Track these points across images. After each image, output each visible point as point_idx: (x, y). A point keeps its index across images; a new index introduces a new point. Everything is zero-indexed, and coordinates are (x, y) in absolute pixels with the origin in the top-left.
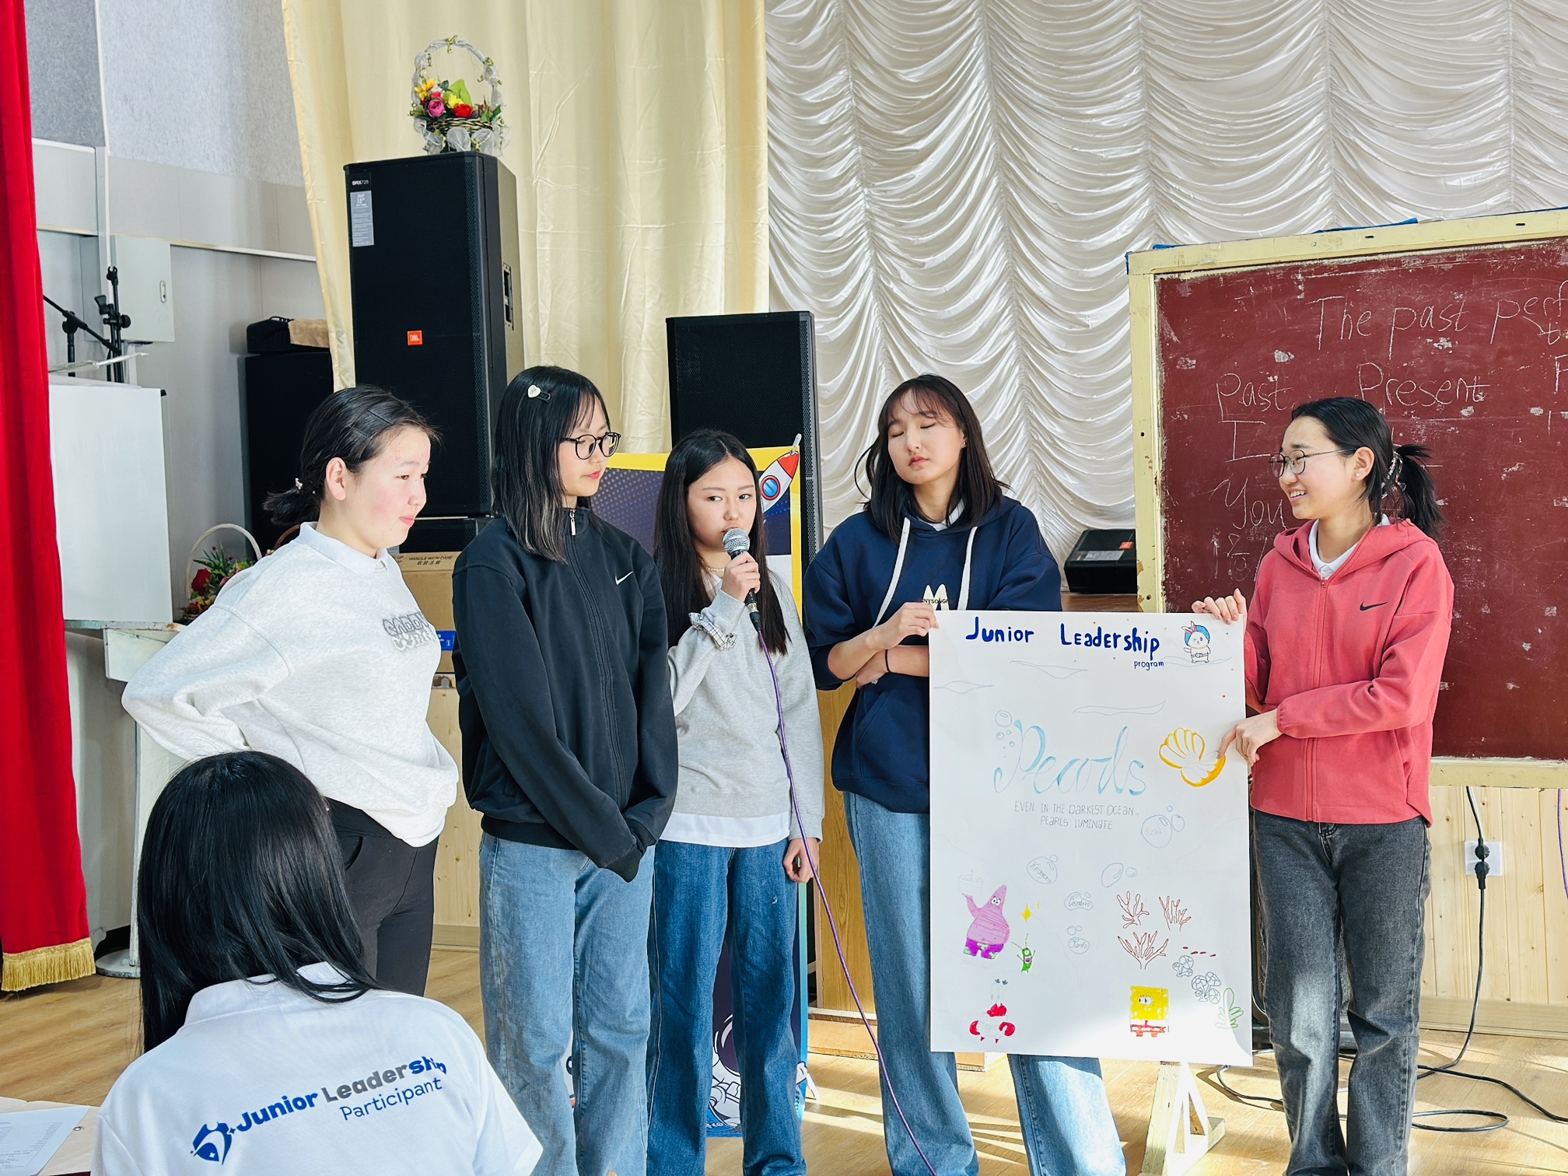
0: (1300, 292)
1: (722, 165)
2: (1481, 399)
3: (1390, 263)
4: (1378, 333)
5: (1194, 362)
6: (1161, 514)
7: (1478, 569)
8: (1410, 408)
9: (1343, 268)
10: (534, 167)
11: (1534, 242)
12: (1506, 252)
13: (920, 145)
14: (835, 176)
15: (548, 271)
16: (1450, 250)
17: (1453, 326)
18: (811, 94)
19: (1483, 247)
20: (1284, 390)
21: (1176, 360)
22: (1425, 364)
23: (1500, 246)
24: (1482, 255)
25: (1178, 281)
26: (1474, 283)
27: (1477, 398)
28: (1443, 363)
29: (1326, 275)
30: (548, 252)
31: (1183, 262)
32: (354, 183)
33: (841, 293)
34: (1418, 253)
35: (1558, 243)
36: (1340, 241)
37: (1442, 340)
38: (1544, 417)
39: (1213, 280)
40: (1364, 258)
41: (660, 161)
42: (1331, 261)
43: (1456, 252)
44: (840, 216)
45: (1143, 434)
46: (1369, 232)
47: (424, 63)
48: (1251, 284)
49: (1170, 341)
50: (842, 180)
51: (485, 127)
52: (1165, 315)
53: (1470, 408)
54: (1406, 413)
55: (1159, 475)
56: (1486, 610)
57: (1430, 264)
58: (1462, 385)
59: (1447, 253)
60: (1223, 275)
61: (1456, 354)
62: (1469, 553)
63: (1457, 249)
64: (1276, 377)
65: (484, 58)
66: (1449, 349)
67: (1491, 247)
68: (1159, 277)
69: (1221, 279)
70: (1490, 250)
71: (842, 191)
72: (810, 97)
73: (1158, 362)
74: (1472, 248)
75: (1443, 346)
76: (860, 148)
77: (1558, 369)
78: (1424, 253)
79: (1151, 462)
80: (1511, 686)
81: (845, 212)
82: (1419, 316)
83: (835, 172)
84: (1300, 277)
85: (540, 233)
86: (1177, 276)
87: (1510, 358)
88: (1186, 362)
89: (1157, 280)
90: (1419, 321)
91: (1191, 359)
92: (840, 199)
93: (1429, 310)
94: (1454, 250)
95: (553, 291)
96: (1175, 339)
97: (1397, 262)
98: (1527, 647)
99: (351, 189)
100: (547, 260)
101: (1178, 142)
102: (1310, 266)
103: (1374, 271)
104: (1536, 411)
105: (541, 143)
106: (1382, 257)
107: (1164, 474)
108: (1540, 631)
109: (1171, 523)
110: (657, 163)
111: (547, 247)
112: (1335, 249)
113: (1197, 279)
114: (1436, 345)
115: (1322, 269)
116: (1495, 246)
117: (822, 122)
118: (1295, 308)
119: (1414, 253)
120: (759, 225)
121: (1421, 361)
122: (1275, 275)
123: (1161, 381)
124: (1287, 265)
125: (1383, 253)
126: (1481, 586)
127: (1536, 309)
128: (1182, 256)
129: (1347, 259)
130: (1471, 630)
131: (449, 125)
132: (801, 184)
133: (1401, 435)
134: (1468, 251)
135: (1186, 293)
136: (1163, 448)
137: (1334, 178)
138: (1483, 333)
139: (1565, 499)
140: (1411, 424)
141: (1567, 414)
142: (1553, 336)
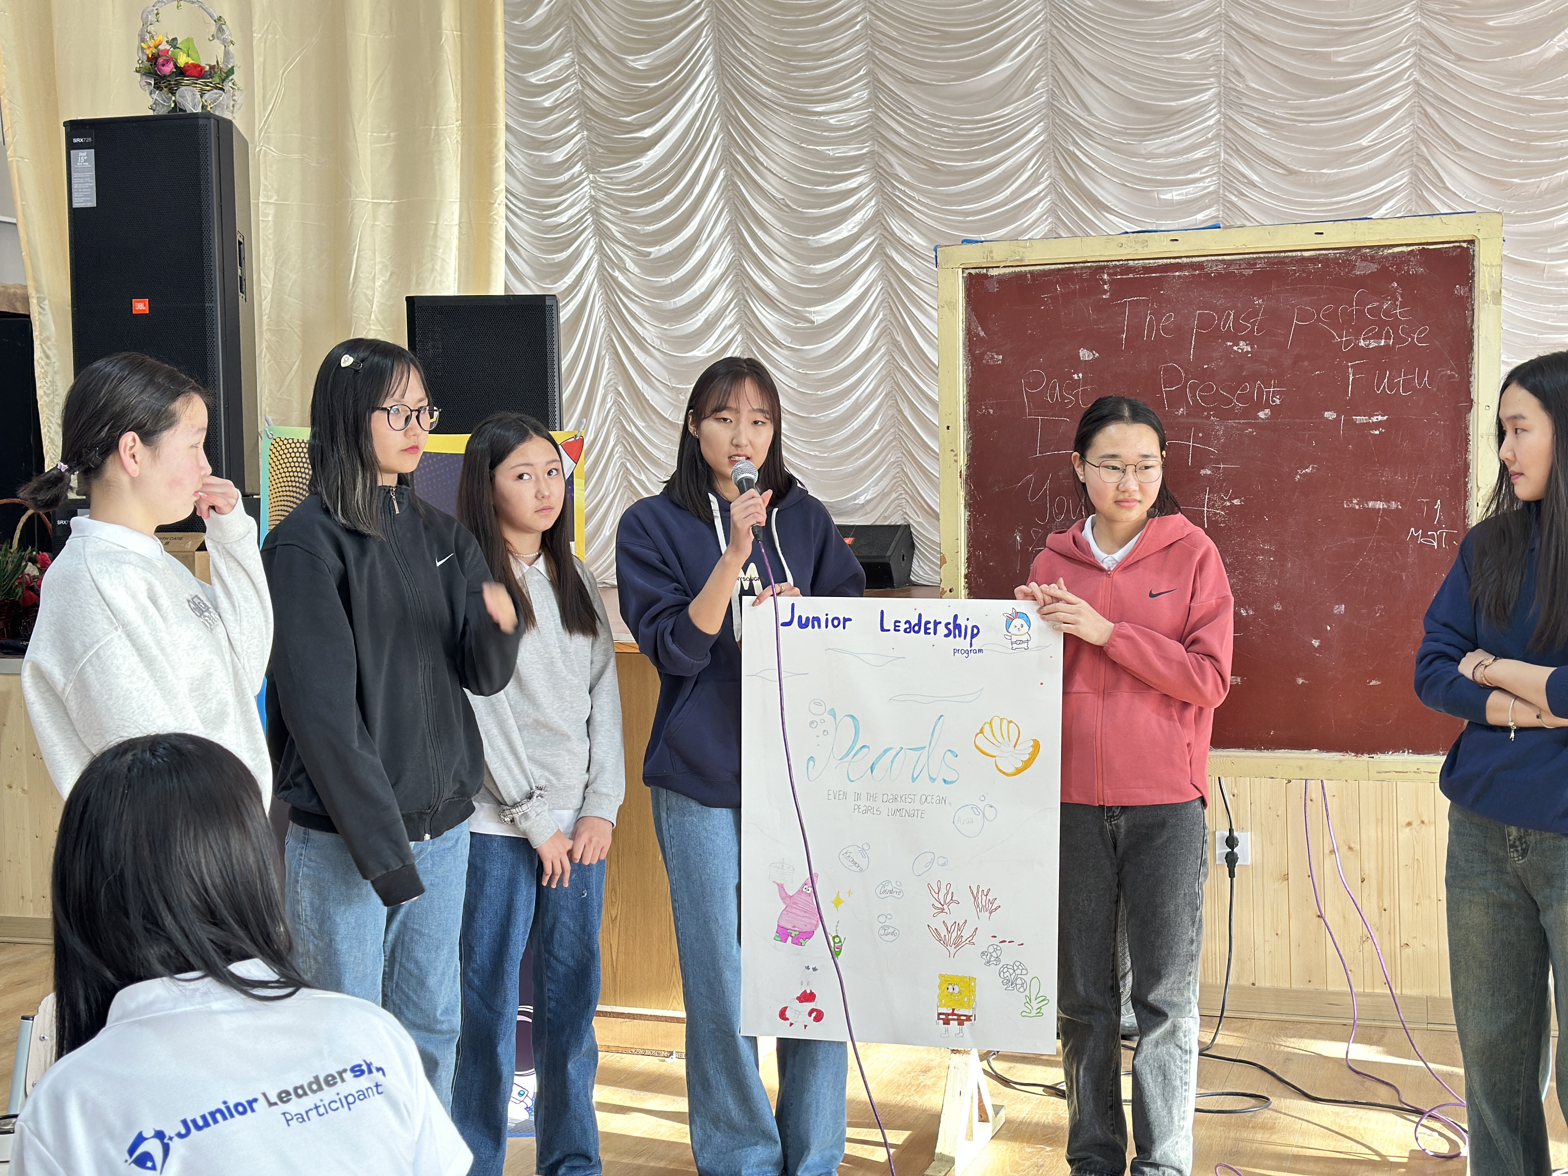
0: (1105, 292)
1: (457, 142)
2: (1278, 402)
3: (1192, 266)
4: (1180, 333)
5: (1001, 357)
6: (965, 508)
7: (1271, 567)
8: (1210, 409)
9: (1147, 269)
10: (257, 134)
11: (1331, 251)
12: (1304, 259)
13: (647, 133)
14: (560, 159)
15: (271, 243)
16: (1251, 256)
17: (1253, 330)
18: (535, 75)
19: (1283, 254)
20: (1089, 388)
21: (983, 354)
22: (1224, 366)
23: (1299, 254)
24: (1281, 262)
25: (985, 276)
26: (1274, 288)
27: (1273, 401)
28: (1241, 366)
29: (1131, 276)
30: (271, 223)
31: (992, 258)
32: (76, 140)
33: (565, 280)
34: (1220, 258)
35: (1354, 253)
36: (1145, 243)
37: (1242, 343)
38: (1337, 420)
39: (1020, 276)
40: (1168, 261)
41: (392, 134)
42: (1136, 262)
43: (1257, 258)
44: (564, 201)
45: (948, 428)
46: (1173, 235)
47: (152, 18)
48: (1057, 282)
49: (978, 335)
50: (567, 163)
51: (217, 88)
52: (972, 310)
53: (1267, 411)
54: (1206, 414)
55: (964, 469)
56: (1278, 607)
57: (1231, 269)
58: (1260, 387)
59: (1248, 259)
60: (1031, 272)
61: (1255, 357)
62: (1263, 552)
63: (1257, 255)
64: (1080, 375)
65: (216, 18)
66: (1248, 352)
67: (1290, 254)
68: (967, 271)
69: (1029, 276)
70: (1288, 257)
71: (567, 176)
72: (534, 78)
73: (964, 356)
74: (1272, 255)
75: (1242, 350)
76: (585, 133)
77: (1351, 376)
78: (1226, 258)
79: (956, 455)
80: (1300, 681)
81: (570, 197)
82: (1220, 319)
83: (559, 156)
84: (1105, 277)
85: (263, 203)
86: (985, 271)
87: (1306, 363)
88: (993, 357)
89: (965, 275)
90: (1219, 325)
91: (998, 354)
92: (565, 183)
93: (1229, 314)
94: (1255, 256)
95: (276, 264)
96: (982, 334)
97: (1200, 266)
98: (1316, 643)
99: (71, 146)
100: (271, 231)
101: (904, 144)
102: (1116, 266)
103: (1177, 274)
104: (1330, 415)
105: (265, 109)
106: (1185, 260)
107: (968, 467)
108: (1329, 628)
109: (974, 516)
110: (389, 136)
111: (270, 218)
112: (1140, 250)
113: (1004, 275)
114: (1235, 348)
115: (1127, 269)
116: (1294, 254)
117: (547, 104)
118: (1102, 307)
119: (1216, 258)
120: (496, 205)
121: (1221, 364)
122: (1082, 274)
123: (967, 376)
124: (1093, 264)
125: (1187, 257)
126: (1273, 584)
127: (1332, 316)
128: (991, 252)
129: (1151, 261)
130: (1263, 627)
131: (178, 84)
132: (523, 166)
133: (1201, 435)
134: (1269, 258)
135: (994, 288)
136: (968, 441)
137: (1053, 187)
138: (1281, 339)
139: (1355, 501)
140: (1210, 425)
141: (1360, 419)
142: (1347, 343)
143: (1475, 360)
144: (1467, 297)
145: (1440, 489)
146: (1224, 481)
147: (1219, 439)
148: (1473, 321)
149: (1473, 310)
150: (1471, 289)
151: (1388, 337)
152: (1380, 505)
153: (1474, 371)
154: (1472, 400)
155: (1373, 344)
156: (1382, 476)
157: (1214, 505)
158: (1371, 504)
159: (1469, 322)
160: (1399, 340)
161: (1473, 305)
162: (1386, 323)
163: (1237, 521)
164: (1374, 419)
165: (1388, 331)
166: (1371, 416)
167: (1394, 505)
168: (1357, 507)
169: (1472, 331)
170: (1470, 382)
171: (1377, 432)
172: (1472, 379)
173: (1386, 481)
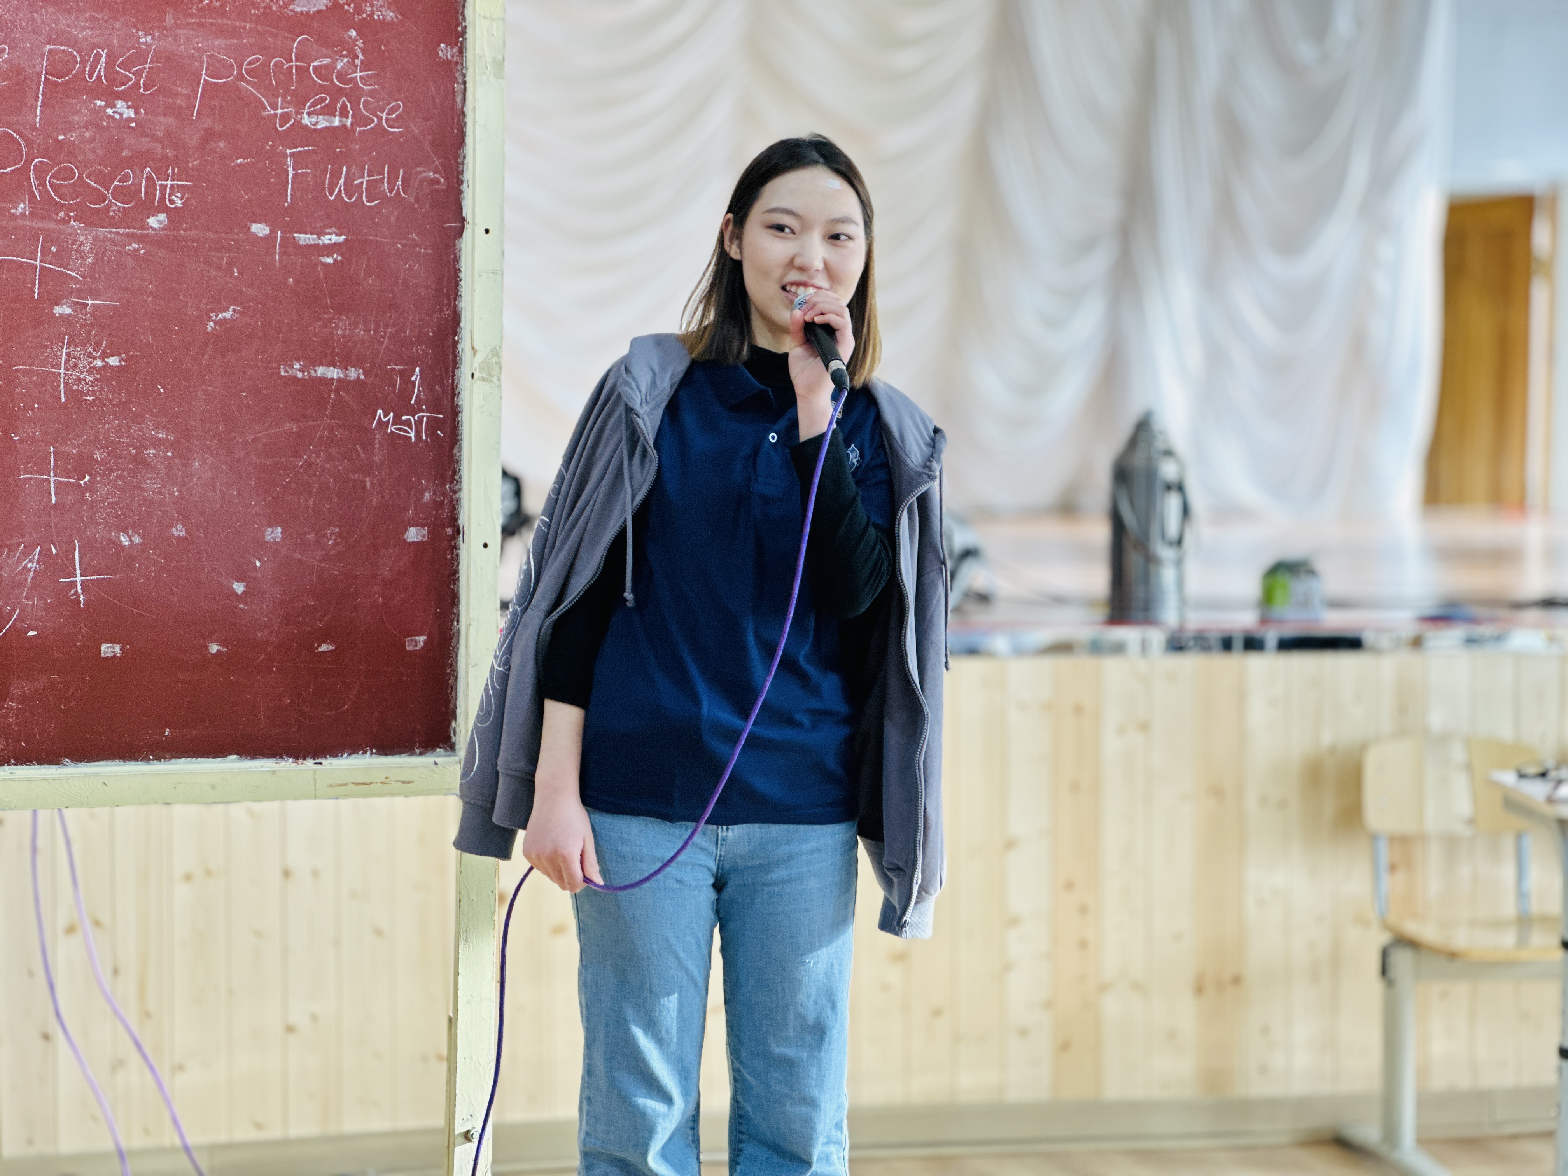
2: (179, 203)
4: (19, 81)
7: (169, 467)
8: (70, 208)
17: (137, 85)
22: (93, 139)
26: (169, 20)
27: (172, 202)
28: (120, 141)
37: (120, 104)
38: (271, 237)
53: (162, 217)
56: (179, 531)
58: (149, 179)
61: (142, 129)
62: (156, 443)
66: (129, 120)
75: (121, 115)
77: (290, 169)
80: (214, 648)
82: (83, 62)
87: (222, 144)
90: (83, 69)
93: (98, 56)
98: (239, 588)
104: (260, 229)
108: (258, 564)
114: (110, 111)
121: (87, 135)
126: (171, 494)
127: (260, 74)
130: (156, 563)
133: (54, 249)
138: (180, 102)
139: (297, 366)
140: (71, 234)
141: (304, 238)
142: (285, 118)
143: (469, 160)
144: (457, 63)
145: (419, 349)
146: (92, 326)
147: (83, 258)
148: (464, 99)
149: (465, 83)
150: (461, 52)
151: (344, 114)
152: (333, 373)
153: (467, 176)
154: (463, 220)
155: (323, 123)
156: (337, 328)
157: (76, 365)
158: (321, 371)
159: (459, 100)
160: (360, 120)
161: (464, 76)
162: (340, 92)
163: (114, 392)
164: (326, 240)
165: (344, 106)
166: (320, 234)
167: (353, 373)
168: (300, 375)
169: (463, 114)
170: (461, 192)
171: (330, 260)
172: (464, 187)
173: (344, 336)
